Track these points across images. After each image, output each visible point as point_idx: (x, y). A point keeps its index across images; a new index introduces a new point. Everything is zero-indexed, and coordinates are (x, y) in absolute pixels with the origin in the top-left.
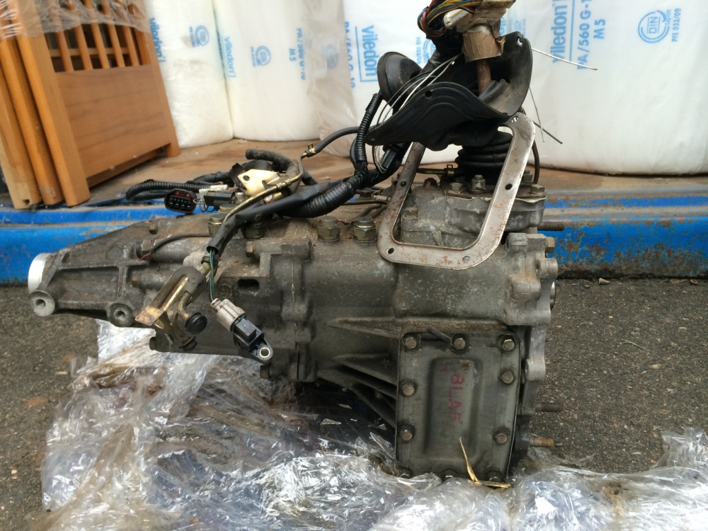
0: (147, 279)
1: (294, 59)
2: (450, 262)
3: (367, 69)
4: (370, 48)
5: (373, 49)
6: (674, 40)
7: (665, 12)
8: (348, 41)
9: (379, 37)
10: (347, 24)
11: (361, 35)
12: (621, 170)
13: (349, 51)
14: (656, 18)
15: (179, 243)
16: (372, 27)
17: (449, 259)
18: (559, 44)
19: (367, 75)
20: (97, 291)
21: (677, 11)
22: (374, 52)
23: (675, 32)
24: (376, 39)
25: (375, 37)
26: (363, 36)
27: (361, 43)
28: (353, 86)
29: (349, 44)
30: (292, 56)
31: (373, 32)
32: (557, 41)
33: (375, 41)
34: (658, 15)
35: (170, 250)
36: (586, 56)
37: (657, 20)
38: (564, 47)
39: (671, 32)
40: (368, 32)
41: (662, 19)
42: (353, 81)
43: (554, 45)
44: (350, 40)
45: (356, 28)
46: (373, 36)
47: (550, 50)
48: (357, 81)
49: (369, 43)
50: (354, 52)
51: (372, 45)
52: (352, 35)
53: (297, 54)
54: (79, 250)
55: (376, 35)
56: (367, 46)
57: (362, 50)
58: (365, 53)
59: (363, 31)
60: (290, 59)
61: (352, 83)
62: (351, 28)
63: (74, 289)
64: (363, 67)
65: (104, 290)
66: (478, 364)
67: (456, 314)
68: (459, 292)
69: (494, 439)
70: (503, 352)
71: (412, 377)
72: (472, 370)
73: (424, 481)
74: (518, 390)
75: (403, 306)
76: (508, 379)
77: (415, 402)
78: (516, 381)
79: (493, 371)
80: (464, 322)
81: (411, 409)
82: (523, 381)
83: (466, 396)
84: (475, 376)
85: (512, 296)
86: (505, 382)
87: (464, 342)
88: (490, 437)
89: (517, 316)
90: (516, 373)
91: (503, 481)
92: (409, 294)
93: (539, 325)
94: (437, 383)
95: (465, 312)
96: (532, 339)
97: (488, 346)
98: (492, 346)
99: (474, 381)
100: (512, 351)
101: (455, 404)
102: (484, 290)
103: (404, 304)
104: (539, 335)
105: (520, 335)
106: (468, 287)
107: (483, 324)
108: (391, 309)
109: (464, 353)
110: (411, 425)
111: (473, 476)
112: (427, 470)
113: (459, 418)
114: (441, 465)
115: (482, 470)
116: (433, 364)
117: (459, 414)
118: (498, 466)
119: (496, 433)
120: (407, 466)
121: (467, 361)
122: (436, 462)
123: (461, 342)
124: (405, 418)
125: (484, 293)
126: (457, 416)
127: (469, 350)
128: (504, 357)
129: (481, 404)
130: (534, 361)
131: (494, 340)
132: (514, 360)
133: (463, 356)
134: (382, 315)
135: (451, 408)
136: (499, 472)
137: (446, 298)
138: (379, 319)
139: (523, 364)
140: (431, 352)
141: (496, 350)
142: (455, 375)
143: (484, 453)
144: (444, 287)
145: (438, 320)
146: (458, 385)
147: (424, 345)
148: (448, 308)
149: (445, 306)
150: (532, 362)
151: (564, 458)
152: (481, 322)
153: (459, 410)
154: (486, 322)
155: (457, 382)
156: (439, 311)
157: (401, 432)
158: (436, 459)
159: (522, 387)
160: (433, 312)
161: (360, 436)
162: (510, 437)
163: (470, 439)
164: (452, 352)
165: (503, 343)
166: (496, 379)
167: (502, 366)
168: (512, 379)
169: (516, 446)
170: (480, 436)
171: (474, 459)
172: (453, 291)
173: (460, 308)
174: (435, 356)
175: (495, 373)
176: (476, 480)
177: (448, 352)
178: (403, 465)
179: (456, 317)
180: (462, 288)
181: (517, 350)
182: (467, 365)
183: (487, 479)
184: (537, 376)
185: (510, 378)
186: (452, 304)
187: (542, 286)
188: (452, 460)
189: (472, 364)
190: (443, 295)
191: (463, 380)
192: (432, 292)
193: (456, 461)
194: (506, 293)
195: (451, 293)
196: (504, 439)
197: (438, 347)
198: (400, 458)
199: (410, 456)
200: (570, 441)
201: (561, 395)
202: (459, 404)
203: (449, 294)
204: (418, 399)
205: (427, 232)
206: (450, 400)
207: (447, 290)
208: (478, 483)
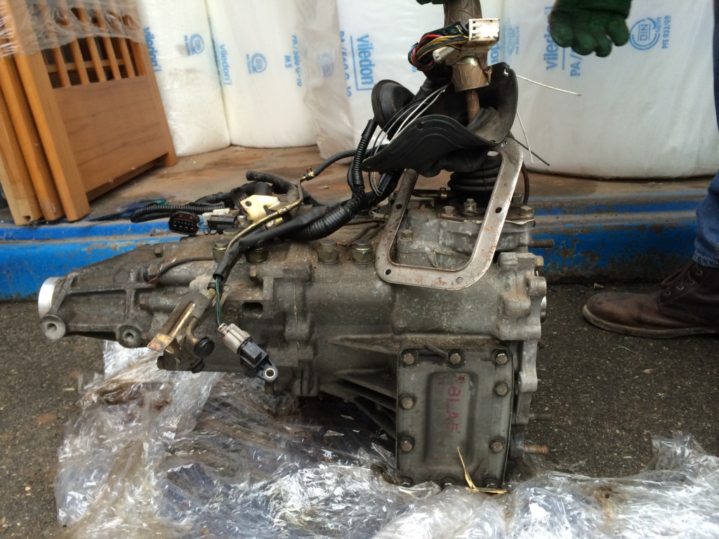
0: (154, 302)
1: (290, 66)
2: (444, 283)
3: (362, 78)
4: (366, 57)
5: (369, 58)
6: (664, 46)
7: (655, 19)
8: (343, 51)
9: (374, 46)
10: (342, 33)
11: (356, 44)
12: (615, 174)
13: (344, 60)
14: (646, 25)
15: (184, 267)
16: (367, 36)
17: (443, 280)
18: (552, 51)
19: (363, 83)
20: (106, 314)
21: (667, 19)
22: (370, 61)
23: (665, 39)
24: (372, 48)
25: (370, 46)
26: (359, 46)
27: (356, 52)
28: (350, 94)
29: (344, 54)
30: (288, 63)
31: (368, 42)
32: (550, 49)
33: (370, 51)
34: (648, 22)
35: (175, 274)
36: (579, 63)
37: (648, 27)
38: (557, 55)
39: (661, 38)
40: (364, 41)
41: (652, 26)
42: (350, 90)
43: (547, 53)
44: (345, 49)
45: (351, 37)
46: (368, 45)
47: (543, 57)
48: (353, 90)
49: (365, 52)
50: (349, 61)
51: (367, 54)
52: (347, 45)
53: (293, 61)
54: (87, 274)
55: (372, 44)
56: (362, 55)
57: (358, 59)
58: (360, 62)
59: (358, 40)
60: (286, 66)
61: (349, 92)
62: (347, 37)
63: (83, 312)
64: (359, 76)
65: (113, 312)
66: (474, 377)
67: (451, 330)
68: (454, 310)
69: (490, 447)
70: (497, 365)
71: (411, 391)
72: (468, 383)
73: (424, 489)
74: (512, 401)
75: (401, 324)
76: (501, 390)
77: (414, 415)
78: (510, 392)
79: (487, 384)
80: (459, 337)
81: (410, 420)
82: (517, 393)
83: (462, 408)
84: (471, 388)
85: (504, 313)
86: (499, 393)
87: (460, 357)
88: (486, 446)
89: (509, 332)
90: (510, 385)
91: (500, 487)
92: (406, 312)
93: (530, 340)
94: (434, 395)
95: (460, 328)
96: (524, 353)
97: (482, 360)
98: (486, 360)
99: (469, 393)
100: (505, 364)
101: (453, 415)
102: (477, 307)
103: (401, 322)
104: (531, 349)
105: (513, 349)
106: (462, 304)
107: (477, 339)
108: (389, 326)
109: (459, 368)
110: (411, 436)
111: (470, 483)
112: (427, 478)
113: (457, 428)
114: (440, 474)
115: (479, 477)
116: (431, 378)
117: (457, 425)
118: (494, 473)
119: (491, 442)
120: (407, 475)
121: (463, 374)
122: (435, 470)
123: (456, 357)
124: (405, 429)
125: (477, 310)
126: (455, 427)
127: (464, 364)
128: (498, 369)
129: (477, 415)
130: (526, 373)
131: (487, 354)
132: (507, 373)
133: (459, 370)
134: (381, 332)
135: (448, 419)
136: (496, 479)
137: (441, 315)
138: (379, 336)
139: (516, 376)
140: (428, 367)
141: (490, 364)
142: (452, 387)
143: (481, 461)
144: (439, 305)
145: (434, 336)
146: (455, 397)
147: (421, 361)
148: (444, 325)
149: (441, 323)
150: (525, 375)
151: (558, 464)
152: (475, 337)
153: (456, 421)
154: (480, 337)
155: (454, 394)
156: (436, 327)
157: (402, 443)
158: (435, 468)
159: (515, 398)
160: (429, 329)
161: (362, 447)
162: (505, 445)
163: (468, 448)
164: (448, 366)
165: (496, 357)
166: (490, 391)
167: (497, 378)
168: (506, 391)
169: (511, 454)
170: (477, 445)
171: (471, 468)
172: (448, 309)
173: (456, 324)
174: (432, 371)
175: (491, 385)
176: (474, 487)
177: (445, 367)
178: (404, 474)
179: (452, 333)
180: (456, 305)
181: (510, 363)
182: (463, 378)
183: (484, 486)
184: (529, 388)
185: (504, 390)
186: (447, 321)
187: (532, 304)
188: (451, 468)
189: (467, 378)
190: (439, 313)
191: (460, 392)
192: (429, 310)
193: (454, 469)
194: (498, 310)
195: (446, 310)
196: (499, 447)
197: (434, 362)
198: (401, 468)
199: (411, 466)
200: (564, 447)
201: (557, 401)
202: (456, 415)
203: (444, 312)
204: (417, 412)
205: (422, 253)
206: (448, 412)
207: (442, 308)
208: (476, 490)
